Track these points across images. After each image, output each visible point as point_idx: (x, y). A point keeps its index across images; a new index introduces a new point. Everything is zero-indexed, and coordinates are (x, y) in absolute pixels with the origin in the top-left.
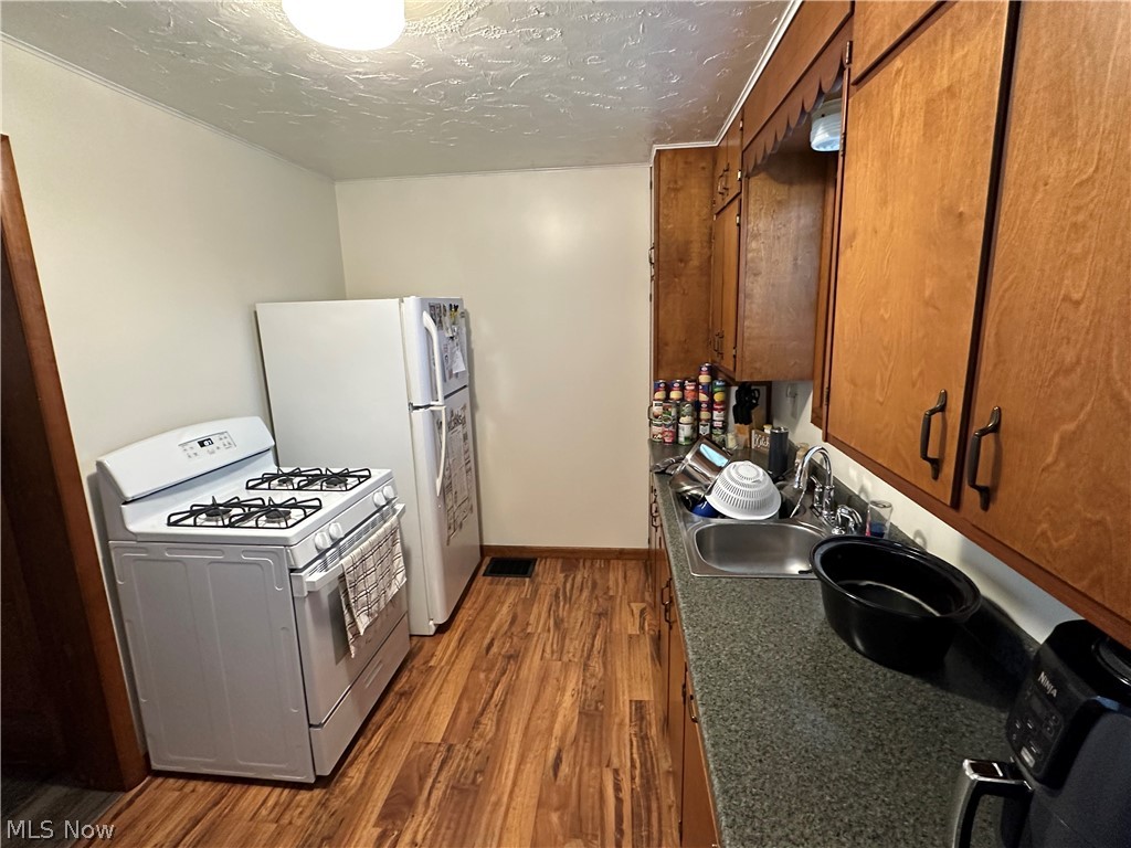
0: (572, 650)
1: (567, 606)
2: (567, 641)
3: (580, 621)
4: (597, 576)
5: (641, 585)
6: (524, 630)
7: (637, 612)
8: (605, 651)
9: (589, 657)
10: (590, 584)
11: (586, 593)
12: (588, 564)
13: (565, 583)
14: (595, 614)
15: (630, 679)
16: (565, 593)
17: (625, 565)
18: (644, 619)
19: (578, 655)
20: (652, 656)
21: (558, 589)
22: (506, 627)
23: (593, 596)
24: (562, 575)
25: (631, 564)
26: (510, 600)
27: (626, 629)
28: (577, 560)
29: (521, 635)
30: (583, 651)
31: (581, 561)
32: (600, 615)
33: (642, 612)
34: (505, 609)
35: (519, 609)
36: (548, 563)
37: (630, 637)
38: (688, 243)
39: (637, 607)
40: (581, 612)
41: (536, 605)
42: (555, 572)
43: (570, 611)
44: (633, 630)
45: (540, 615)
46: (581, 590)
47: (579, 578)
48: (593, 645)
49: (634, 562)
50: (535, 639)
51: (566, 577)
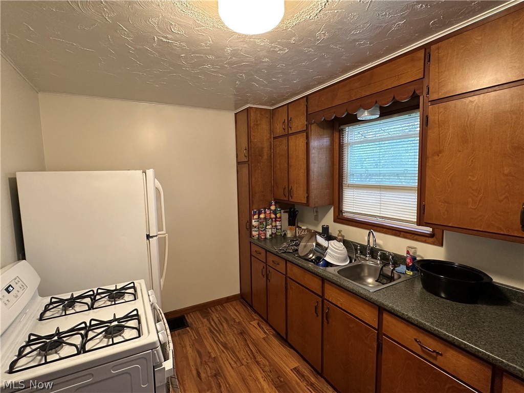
0: (244, 357)
1: (222, 335)
2: (237, 353)
3: (234, 340)
4: (223, 315)
5: (247, 312)
6: (210, 357)
7: (256, 326)
8: (259, 351)
9: (255, 358)
10: (223, 320)
11: (225, 326)
12: (213, 310)
13: (210, 323)
14: (238, 334)
15: (282, 359)
16: (214, 328)
17: (231, 305)
18: (263, 328)
19: (249, 359)
20: (281, 345)
21: (210, 329)
22: (198, 360)
23: (230, 326)
24: (205, 320)
25: (234, 303)
26: (188, 343)
27: (260, 337)
28: (206, 309)
29: (210, 360)
30: (249, 355)
31: (209, 309)
32: (241, 333)
33: (258, 324)
34: (189, 350)
35: (197, 346)
36: (192, 316)
37: (264, 339)
38: (262, 148)
39: (254, 323)
40: (231, 335)
41: (205, 341)
42: (200, 320)
43: (225, 337)
44: (262, 335)
45: (211, 345)
46: (222, 325)
47: (215, 318)
48: (251, 351)
49: (235, 302)
50: (220, 359)
51: (208, 320)
